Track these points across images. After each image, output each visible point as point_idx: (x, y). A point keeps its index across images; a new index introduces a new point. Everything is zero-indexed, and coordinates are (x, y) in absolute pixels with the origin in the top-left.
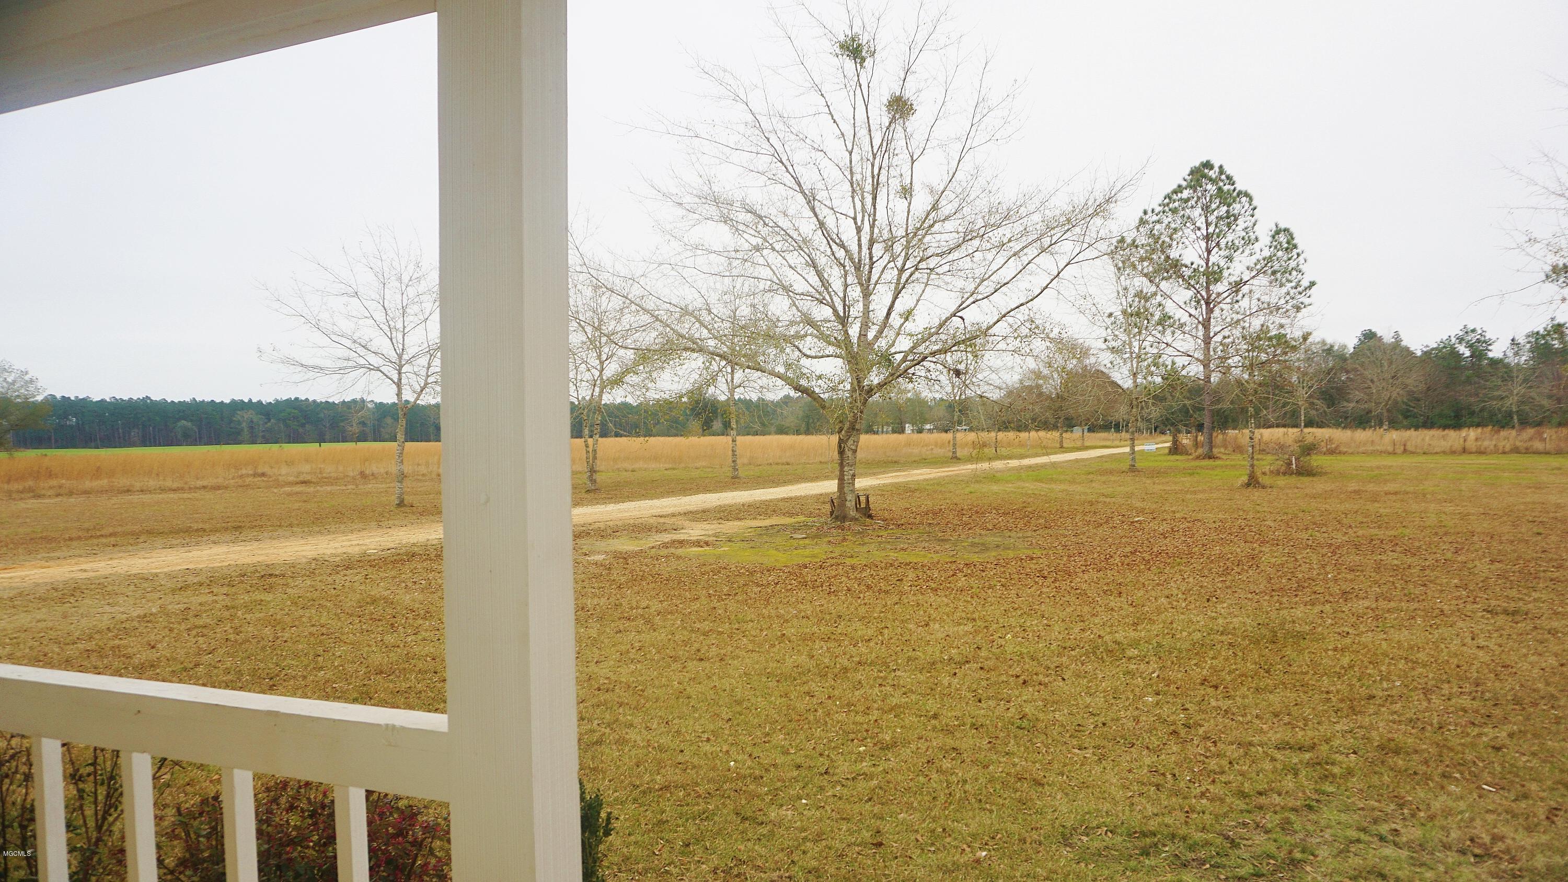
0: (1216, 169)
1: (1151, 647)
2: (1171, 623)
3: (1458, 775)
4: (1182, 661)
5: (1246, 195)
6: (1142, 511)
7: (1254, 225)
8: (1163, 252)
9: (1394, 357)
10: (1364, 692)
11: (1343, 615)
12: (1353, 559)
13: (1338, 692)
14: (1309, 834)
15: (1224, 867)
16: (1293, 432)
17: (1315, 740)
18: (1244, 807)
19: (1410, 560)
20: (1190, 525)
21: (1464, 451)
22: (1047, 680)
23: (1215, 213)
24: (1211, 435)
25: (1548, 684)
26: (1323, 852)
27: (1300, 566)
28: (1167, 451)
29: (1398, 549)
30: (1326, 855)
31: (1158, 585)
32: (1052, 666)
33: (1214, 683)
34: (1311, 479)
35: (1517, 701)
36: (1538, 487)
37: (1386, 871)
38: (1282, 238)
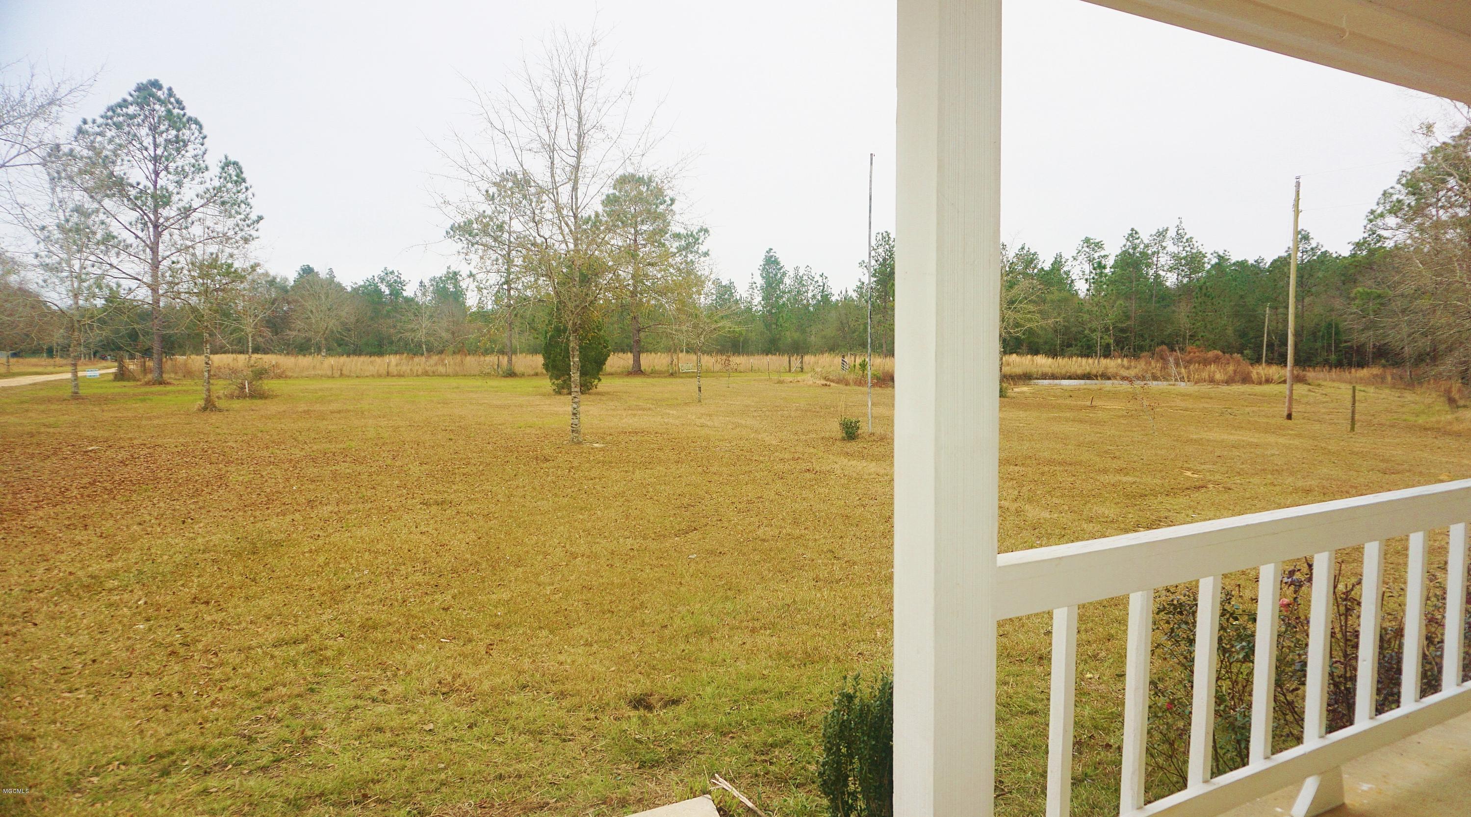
0: (165, 90)
1: (132, 575)
2: (149, 549)
3: (422, 636)
4: (168, 584)
5: (197, 122)
6: (94, 440)
7: (204, 153)
8: (105, 167)
9: (330, 291)
10: (341, 584)
11: (312, 521)
12: (312, 471)
13: (319, 587)
14: (315, 713)
15: (246, 762)
16: (242, 358)
17: (307, 632)
18: (255, 705)
19: (359, 469)
20: (151, 450)
21: (388, 374)
22: (13, 629)
23: (164, 135)
24: (161, 360)
25: (472, 554)
26: (330, 724)
27: (266, 481)
28: (112, 377)
29: (348, 459)
30: (332, 726)
31: (127, 513)
32: (19, 614)
33: (205, 600)
34: (263, 401)
35: (454, 571)
36: (445, 403)
37: (382, 725)
38: (231, 170)
